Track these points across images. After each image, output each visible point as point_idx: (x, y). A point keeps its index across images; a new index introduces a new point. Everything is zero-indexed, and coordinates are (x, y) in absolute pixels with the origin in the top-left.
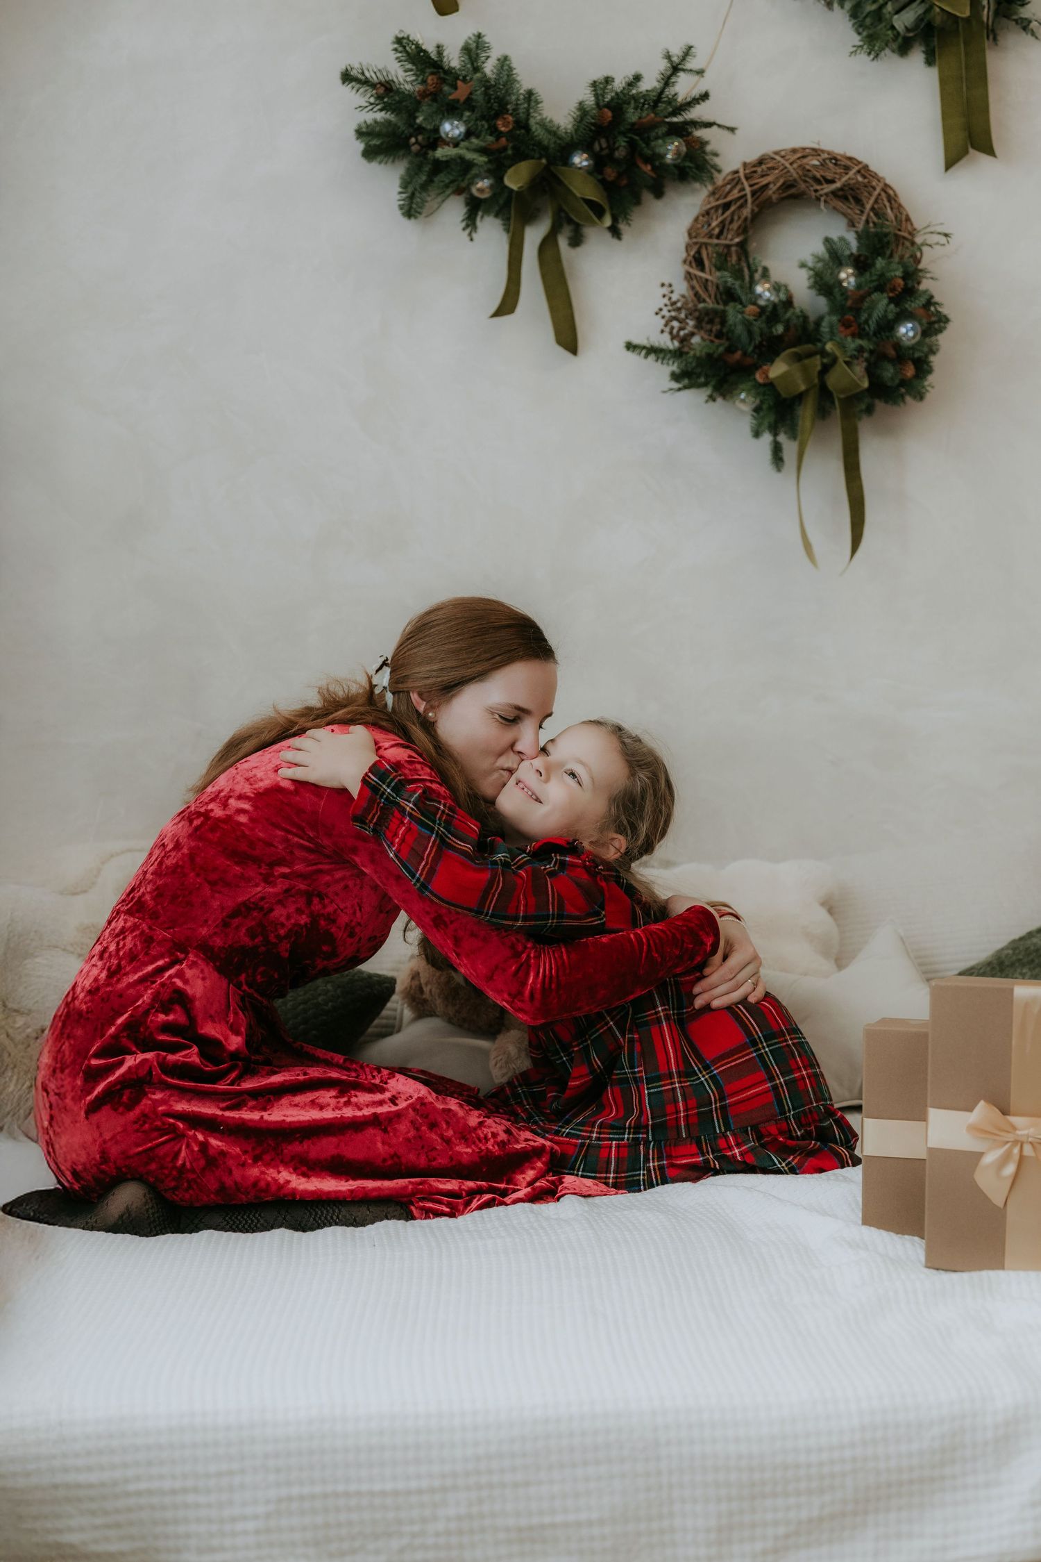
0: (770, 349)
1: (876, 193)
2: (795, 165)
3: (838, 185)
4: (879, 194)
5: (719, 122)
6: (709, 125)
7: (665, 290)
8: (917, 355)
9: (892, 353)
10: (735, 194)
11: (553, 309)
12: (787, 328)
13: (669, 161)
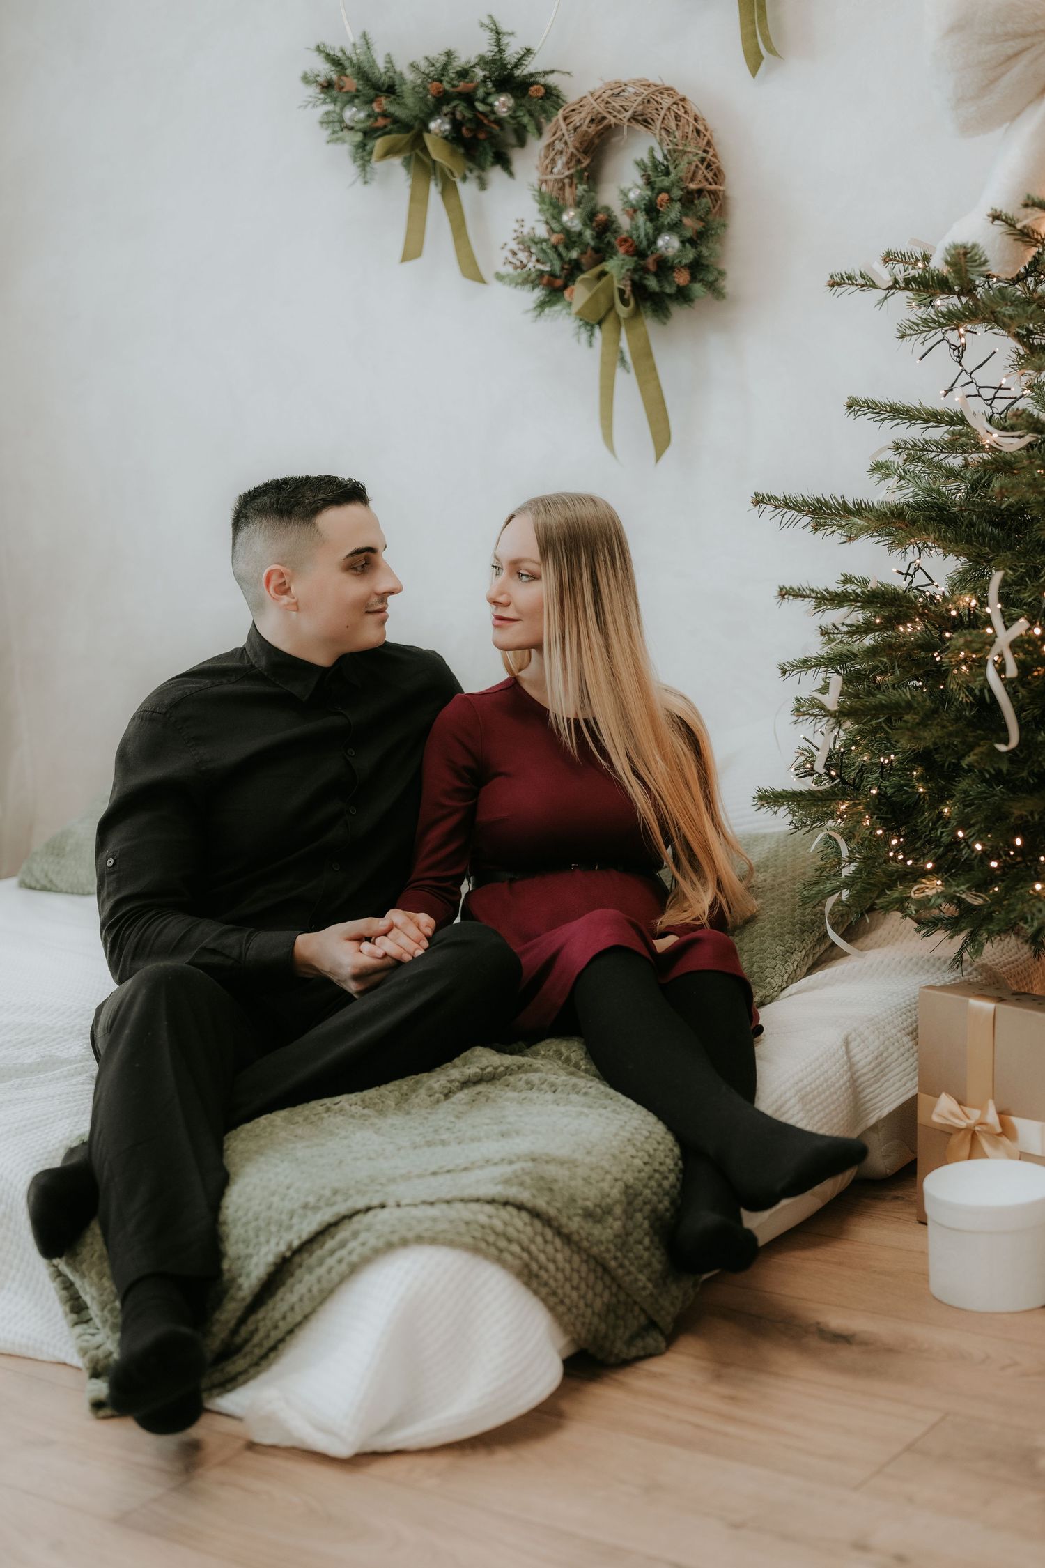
0: (573, 270)
1: (662, 113)
2: (599, 101)
3: (629, 114)
4: (665, 115)
5: (555, 68)
6: (552, 72)
7: (516, 226)
8: (685, 261)
9: (652, 267)
10: (559, 134)
11: (458, 249)
12: (583, 253)
13: (505, 115)
